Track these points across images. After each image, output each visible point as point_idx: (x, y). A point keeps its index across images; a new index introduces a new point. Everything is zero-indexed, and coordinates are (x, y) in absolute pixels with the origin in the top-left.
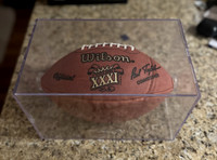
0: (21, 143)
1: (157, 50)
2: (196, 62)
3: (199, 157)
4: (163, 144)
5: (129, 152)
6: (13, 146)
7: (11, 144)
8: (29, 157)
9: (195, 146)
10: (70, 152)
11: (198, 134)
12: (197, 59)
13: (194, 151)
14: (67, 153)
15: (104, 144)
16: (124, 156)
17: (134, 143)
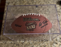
0: (8, 42)
1: (47, 11)
2: (59, 14)
3: (58, 46)
4: (48, 42)
5: (38, 44)
6: (5, 43)
7: (5, 42)
8: (10, 46)
9: (57, 42)
10: (22, 45)
11: (58, 38)
12: (59, 13)
13: (57, 44)
14: (21, 45)
15: (31, 42)
16: (37, 46)
17: (39, 41)
